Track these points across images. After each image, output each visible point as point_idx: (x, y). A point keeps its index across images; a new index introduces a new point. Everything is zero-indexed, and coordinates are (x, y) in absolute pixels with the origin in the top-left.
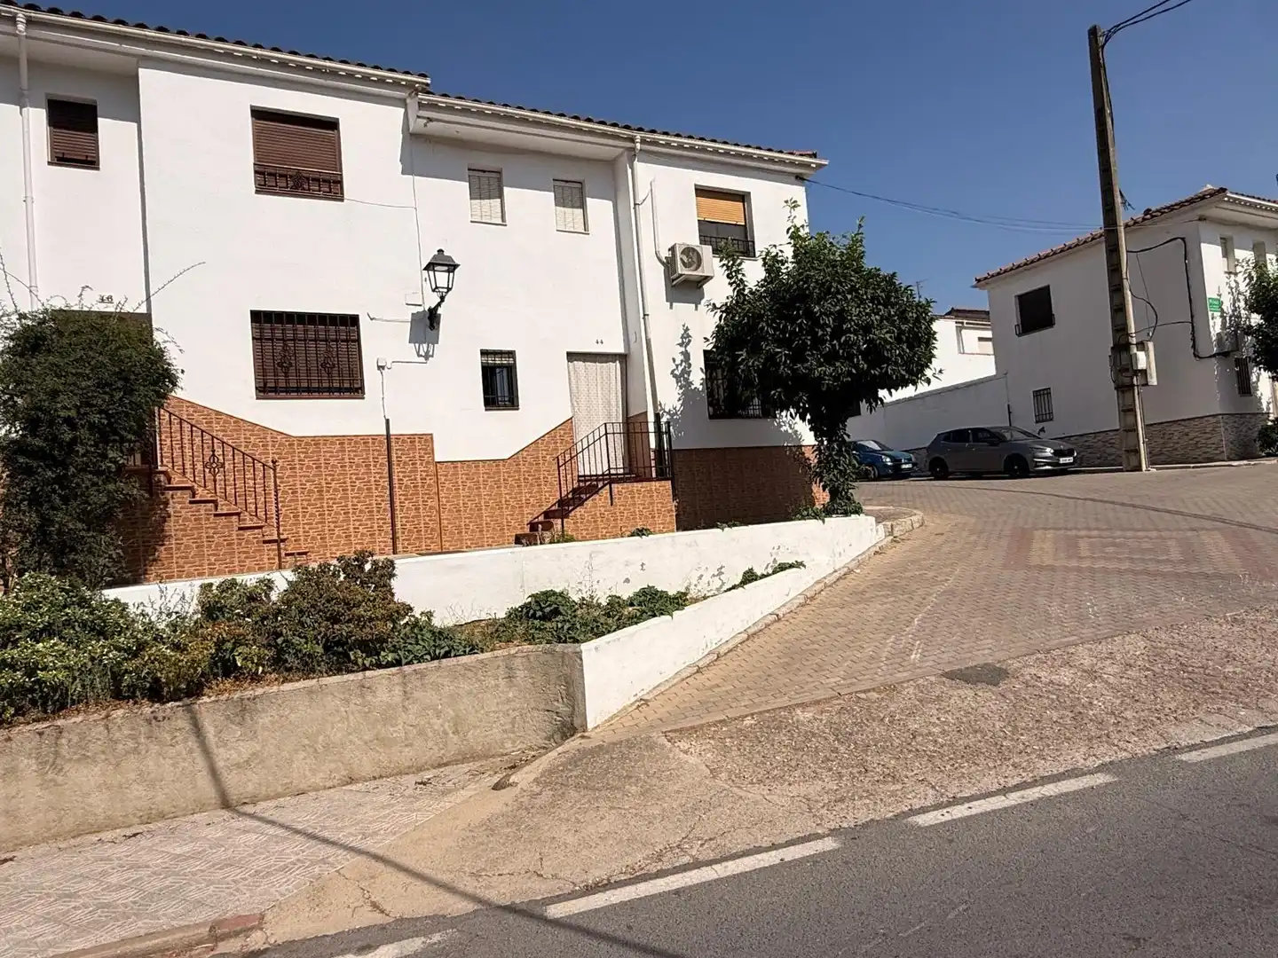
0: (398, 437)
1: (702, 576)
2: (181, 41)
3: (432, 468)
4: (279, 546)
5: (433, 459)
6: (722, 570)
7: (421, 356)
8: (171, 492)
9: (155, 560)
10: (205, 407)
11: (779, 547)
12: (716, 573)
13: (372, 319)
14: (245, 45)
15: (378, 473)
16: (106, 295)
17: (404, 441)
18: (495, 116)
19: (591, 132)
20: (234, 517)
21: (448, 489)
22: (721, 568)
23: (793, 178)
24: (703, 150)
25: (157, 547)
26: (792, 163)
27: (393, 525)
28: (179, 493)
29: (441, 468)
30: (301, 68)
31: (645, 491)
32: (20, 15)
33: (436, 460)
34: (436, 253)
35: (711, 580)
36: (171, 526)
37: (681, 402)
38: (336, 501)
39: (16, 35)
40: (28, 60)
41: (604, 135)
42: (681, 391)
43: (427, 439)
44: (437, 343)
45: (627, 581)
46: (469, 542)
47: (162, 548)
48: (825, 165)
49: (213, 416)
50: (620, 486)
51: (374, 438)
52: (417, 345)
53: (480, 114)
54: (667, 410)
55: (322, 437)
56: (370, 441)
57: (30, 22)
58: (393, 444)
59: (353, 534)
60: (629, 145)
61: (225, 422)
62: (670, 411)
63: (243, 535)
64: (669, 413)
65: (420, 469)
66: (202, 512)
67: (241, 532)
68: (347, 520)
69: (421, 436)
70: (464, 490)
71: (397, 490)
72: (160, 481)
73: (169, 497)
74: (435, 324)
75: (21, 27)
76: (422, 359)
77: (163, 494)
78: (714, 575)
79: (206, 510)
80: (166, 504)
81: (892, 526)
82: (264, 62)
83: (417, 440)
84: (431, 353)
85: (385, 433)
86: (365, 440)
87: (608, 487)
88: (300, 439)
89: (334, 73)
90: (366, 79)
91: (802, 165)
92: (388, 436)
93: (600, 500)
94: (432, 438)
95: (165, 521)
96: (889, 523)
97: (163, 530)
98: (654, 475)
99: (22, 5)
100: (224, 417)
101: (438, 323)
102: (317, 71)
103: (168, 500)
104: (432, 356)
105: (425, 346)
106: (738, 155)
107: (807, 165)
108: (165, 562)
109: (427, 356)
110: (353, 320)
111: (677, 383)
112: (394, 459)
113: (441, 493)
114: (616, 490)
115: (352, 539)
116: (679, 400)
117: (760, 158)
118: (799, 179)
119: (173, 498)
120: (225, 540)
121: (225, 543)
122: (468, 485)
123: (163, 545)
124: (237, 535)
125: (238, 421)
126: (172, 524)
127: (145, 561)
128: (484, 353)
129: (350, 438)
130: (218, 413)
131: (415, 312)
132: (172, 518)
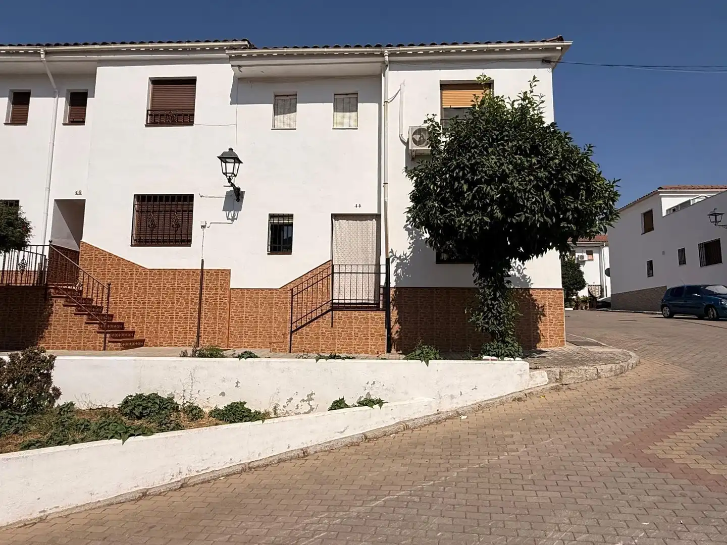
0: (208, 271)
1: (292, 399)
2: (111, 48)
3: (228, 292)
4: (105, 335)
5: (229, 286)
6: (313, 397)
7: (229, 219)
8: (55, 299)
9: (42, 337)
10: (104, 251)
11: (374, 382)
12: (306, 398)
13: (201, 197)
14: (135, 43)
15: (193, 295)
16: (78, 190)
17: (212, 274)
18: (280, 56)
19: (352, 55)
20: (85, 316)
21: (236, 307)
22: (312, 394)
23: (539, 63)
24: (448, 52)
25: (45, 330)
26: (536, 50)
27: (199, 328)
28: (59, 300)
29: (233, 293)
30: (175, 50)
31: (361, 318)
32: (42, 50)
33: (231, 287)
34: (228, 150)
35: (300, 404)
36: (53, 319)
37: (411, 250)
38: (181, 310)
39: (41, 61)
40: (52, 75)
41: (362, 55)
42: (411, 241)
43: (226, 273)
44: (241, 210)
45: (223, 394)
46: (246, 344)
47: (47, 331)
48: (569, 46)
49: (108, 256)
50: (341, 313)
51: (194, 271)
52: (227, 212)
53: (270, 56)
54: (398, 256)
55: (164, 269)
56: (191, 273)
57: (47, 53)
58: (205, 276)
59: (174, 331)
60: (380, 59)
61: (113, 259)
62: (400, 256)
63: (88, 327)
64: (399, 258)
65: (220, 292)
66: (69, 312)
67: (87, 325)
68: (171, 323)
69: (223, 271)
70: (247, 307)
71: (204, 305)
72: (51, 292)
73: (54, 302)
74: (240, 198)
75: (42, 56)
76: (230, 221)
77: (51, 300)
78: (303, 400)
79: (71, 311)
80: (52, 305)
81: (560, 372)
82: (156, 51)
83: (220, 273)
84: (236, 217)
85: (200, 268)
86: (188, 272)
87: (330, 313)
88: (151, 270)
89: (193, 50)
90: (212, 50)
91: (546, 49)
92: (202, 269)
93: (323, 322)
94: (230, 274)
95: (50, 316)
96: (557, 370)
97: (48, 321)
98: (381, 306)
99: (44, 45)
100: (113, 257)
101: (243, 198)
102: (185, 50)
103: (53, 303)
104: (236, 219)
105: (232, 212)
106: (481, 51)
107: (553, 49)
108: (47, 339)
109: (233, 219)
110: (190, 198)
111: (409, 235)
112: (204, 285)
113: (232, 310)
114: (337, 315)
115: (173, 334)
116: (410, 248)
117: (503, 51)
118: (546, 62)
119: (55, 302)
120: (78, 329)
121: (78, 331)
122: (250, 304)
123: (47, 329)
124: (85, 327)
125: (120, 259)
126: (53, 317)
127: (37, 337)
128: (272, 216)
129: (180, 271)
130: (110, 254)
131: (229, 191)
132: (54, 315)
